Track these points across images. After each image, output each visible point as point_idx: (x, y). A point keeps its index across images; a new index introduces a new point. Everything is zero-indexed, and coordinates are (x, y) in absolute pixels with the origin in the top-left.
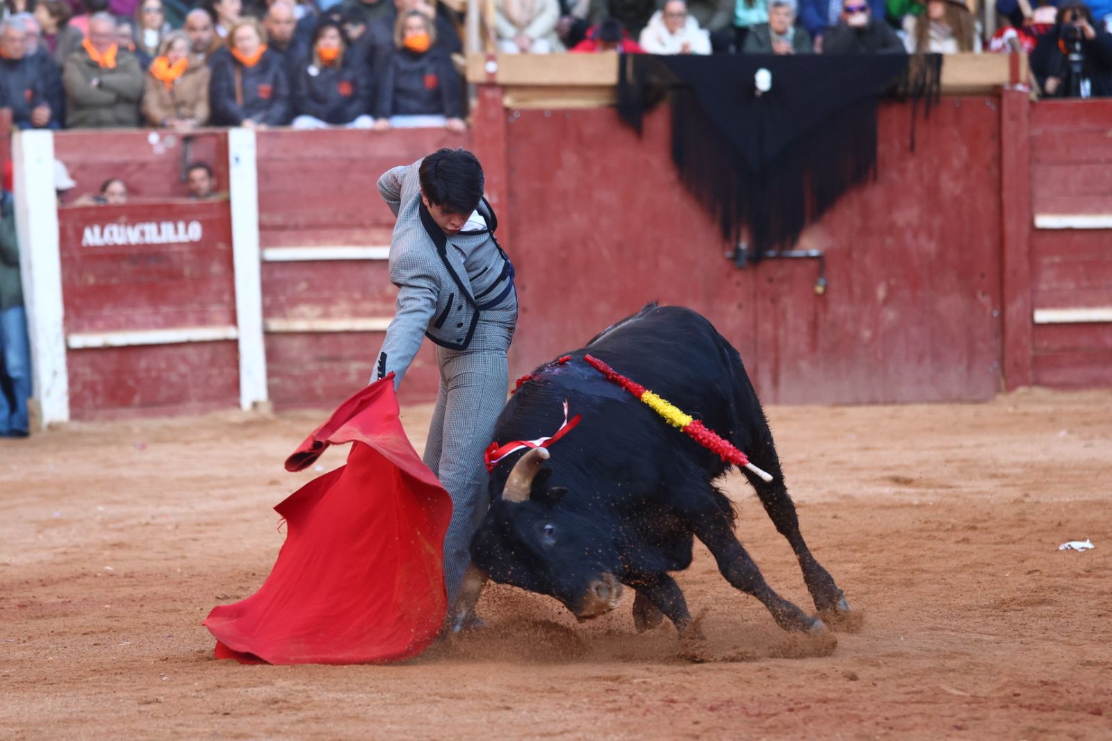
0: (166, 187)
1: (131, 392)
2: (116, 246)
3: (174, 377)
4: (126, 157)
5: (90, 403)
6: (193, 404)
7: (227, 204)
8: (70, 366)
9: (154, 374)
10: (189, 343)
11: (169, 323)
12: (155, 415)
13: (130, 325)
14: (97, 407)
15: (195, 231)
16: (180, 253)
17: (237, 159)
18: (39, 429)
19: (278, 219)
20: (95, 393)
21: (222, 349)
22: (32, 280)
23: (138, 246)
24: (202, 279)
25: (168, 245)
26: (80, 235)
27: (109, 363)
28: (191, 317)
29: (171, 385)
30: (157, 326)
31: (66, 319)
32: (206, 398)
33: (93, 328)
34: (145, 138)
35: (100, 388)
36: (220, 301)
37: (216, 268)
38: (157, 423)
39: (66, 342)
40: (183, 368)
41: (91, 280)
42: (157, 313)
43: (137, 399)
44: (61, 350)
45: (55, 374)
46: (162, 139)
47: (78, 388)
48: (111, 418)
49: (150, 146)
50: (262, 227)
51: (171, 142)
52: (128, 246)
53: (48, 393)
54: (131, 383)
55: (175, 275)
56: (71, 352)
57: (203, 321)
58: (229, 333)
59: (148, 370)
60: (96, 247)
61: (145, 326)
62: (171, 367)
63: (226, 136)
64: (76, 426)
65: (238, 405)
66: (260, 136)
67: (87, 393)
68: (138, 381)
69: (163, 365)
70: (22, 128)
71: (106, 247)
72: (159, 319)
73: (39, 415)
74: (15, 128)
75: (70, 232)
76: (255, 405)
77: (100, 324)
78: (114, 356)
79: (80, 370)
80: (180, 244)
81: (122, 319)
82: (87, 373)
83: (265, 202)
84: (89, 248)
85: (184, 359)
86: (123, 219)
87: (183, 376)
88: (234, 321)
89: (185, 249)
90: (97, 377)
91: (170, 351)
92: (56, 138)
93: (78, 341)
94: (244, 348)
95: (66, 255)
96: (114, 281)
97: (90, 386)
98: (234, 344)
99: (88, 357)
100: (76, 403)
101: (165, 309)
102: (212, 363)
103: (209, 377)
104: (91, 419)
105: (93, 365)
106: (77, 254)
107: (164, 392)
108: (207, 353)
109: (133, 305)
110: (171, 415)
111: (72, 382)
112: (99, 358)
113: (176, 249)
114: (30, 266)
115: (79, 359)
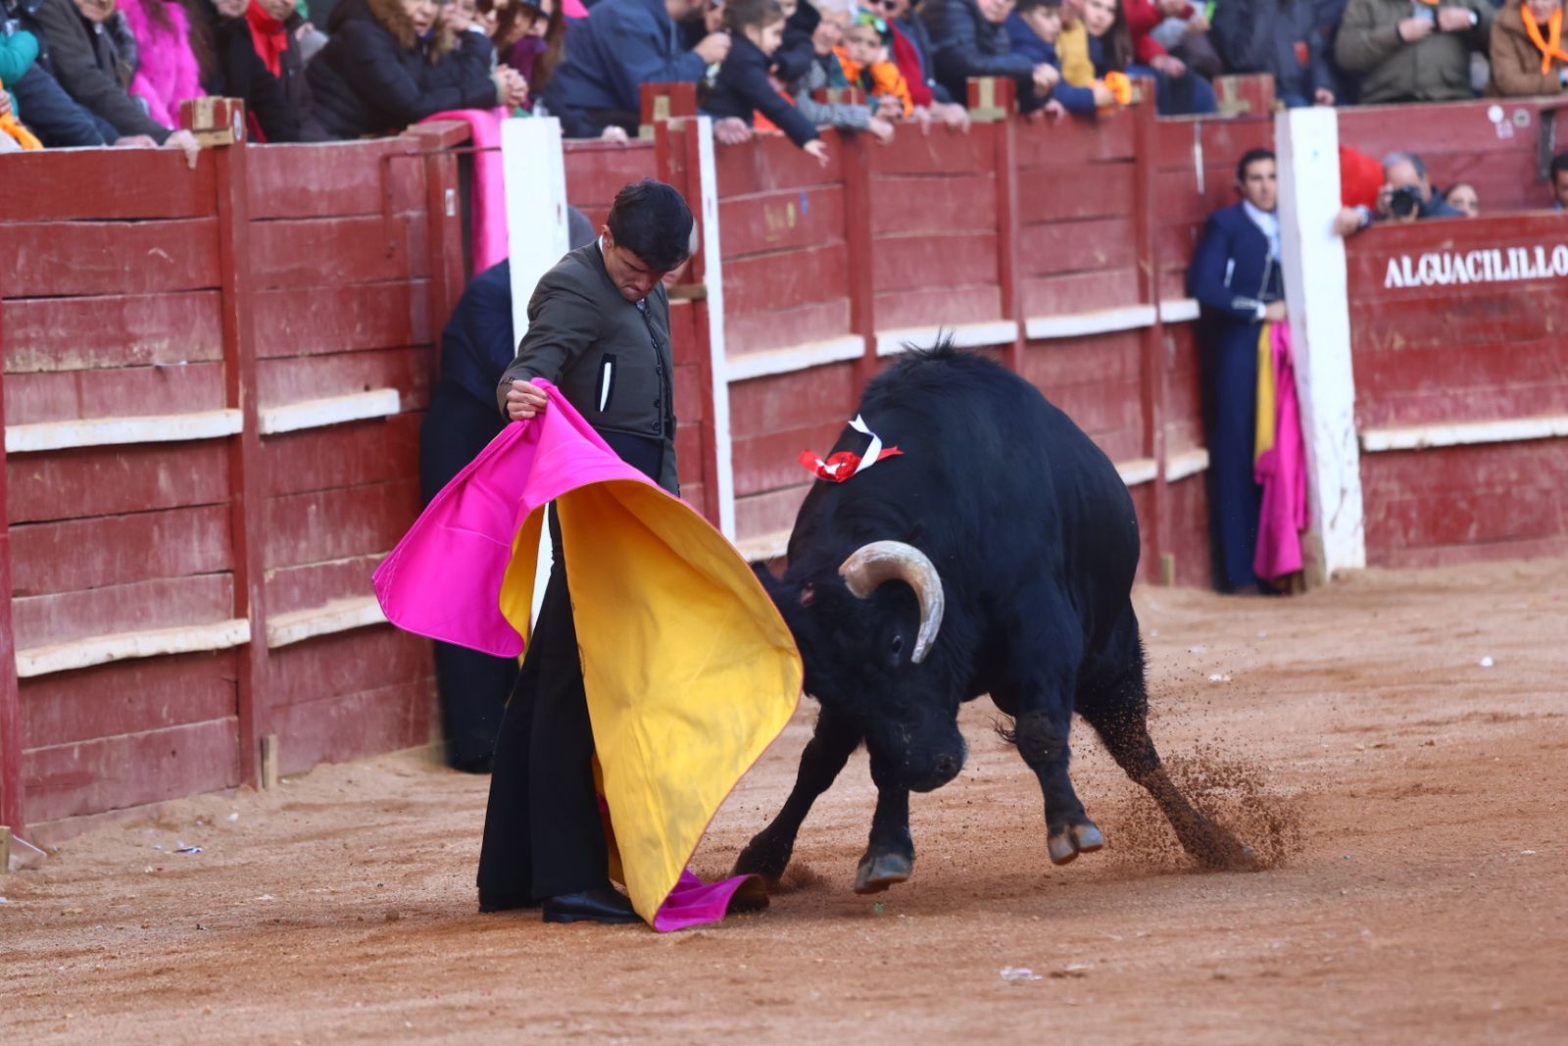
0: (1517, 193)
1: (1464, 521)
3: (1531, 495)
4: (1454, 146)
5: (1398, 538)
6: (1563, 538)
8: (1365, 479)
9: (1499, 490)
10: (1554, 439)
11: (1524, 409)
12: (1501, 557)
13: (1461, 412)
14: (1409, 545)
16: (1538, 295)
18: (1318, 582)
20: (1407, 525)
22: (1306, 343)
23: (1471, 284)
25: (1520, 283)
26: (1381, 271)
27: (1428, 475)
28: (1557, 396)
29: (1526, 508)
30: (1504, 414)
31: (1359, 404)
33: (1404, 420)
34: (1484, 114)
35: (1414, 514)
38: (1504, 569)
39: (1361, 441)
40: (1545, 481)
41: (1399, 343)
42: (1503, 393)
43: (1473, 531)
44: (1353, 453)
45: (1343, 492)
46: (1508, 114)
47: (1381, 515)
48: (1433, 563)
49: (1493, 125)
51: (1524, 118)
52: (1458, 286)
53: (1332, 524)
54: (1463, 505)
55: (1532, 332)
56: (1365, 455)
59: (1489, 484)
60: (1405, 289)
61: (1484, 415)
62: (1526, 479)
64: (1377, 575)
67: (1392, 523)
68: (1473, 502)
69: (1514, 476)
70: (1289, 105)
71: (1422, 287)
72: (1507, 403)
73: (1319, 557)
74: (1281, 104)
75: (1365, 267)
77: (1414, 412)
78: (1435, 462)
79: (1382, 486)
80: (1538, 281)
81: (1447, 404)
82: (1394, 492)
84: (1394, 289)
85: (1546, 465)
86: (1449, 244)
87: (1546, 493)
89: (1546, 288)
90: (1408, 496)
91: (1525, 452)
92: (1341, 118)
93: (1377, 440)
95: (1358, 303)
96: (1435, 342)
97: (1399, 511)
99: (1396, 466)
100: (1376, 538)
101: (1515, 386)
104: (1402, 564)
105: (1402, 477)
106: (1374, 302)
107: (1515, 519)
109: (1466, 383)
110: (1527, 556)
111: (1368, 507)
112: (1409, 465)
113: (1531, 288)
115: (1380, 469)
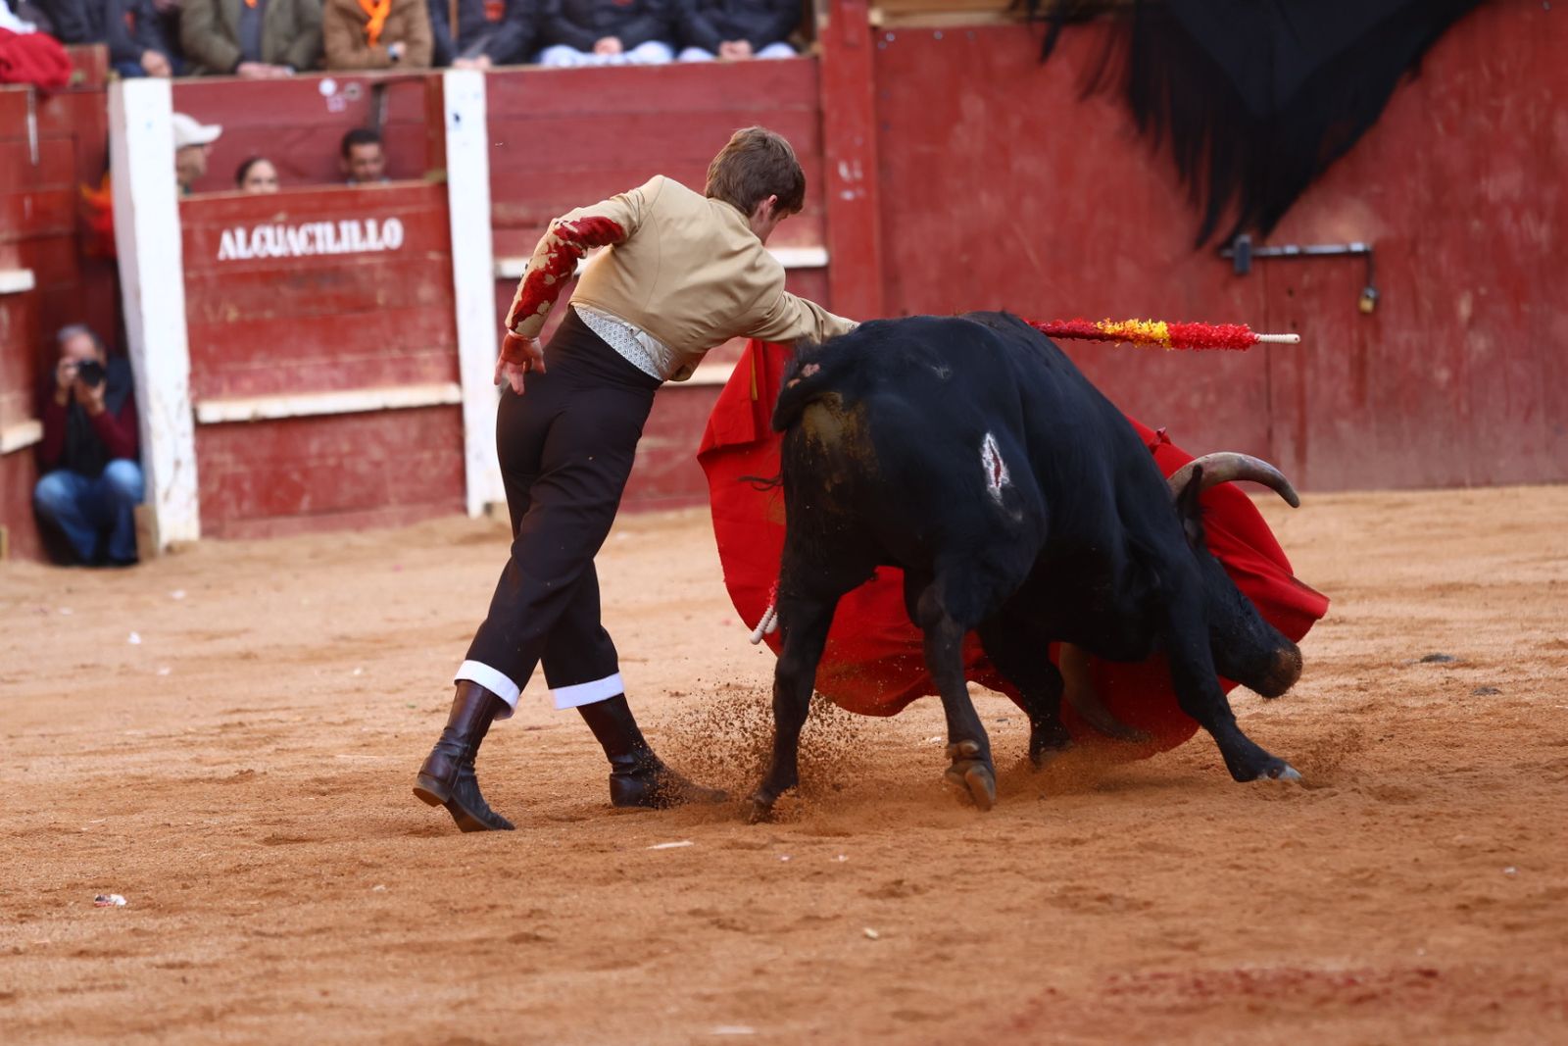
1: (296, 493)
2: (270, 259)
3: (362, 467)
4: (286, 120)
5: (232, 510)
6: (393, 510)
7: (443, 188)
8: (200, 451)
9: (332, 462)
10: (386, 412)
11: (357, 380)
12: (333, 528)
13: (293, 384)
14: (243, 517)
15: (393, 234)
16: (369, 268)
17: (457, 118)
18: (153, 551)
19: (523, 212)
20: (240, 496)
21: (436, 418)
22: (140, 315)
23: (304, 258)
24: (403, 310)
25: (352, 256)
26: (214, 242)
27: (262, 446)
28: (389, 370)
29: (357, 479)
30: (337, 386)
31: (194, 376)
32: (413, 499)
33: (238, 392)
34: (315, 86)
35: (247, 486)
36: (433, 344)
37: (427, 292)
38: (336, 541)
39: (195, 412)
40: (377, 453)
41: (233, 315)
42: (335, 365)
43: (305, 502)
44: (187, 425)
45: (177, 464)
46: (341, 86)
47: (215, 487)
48: (266, 534)
49: (323, 99)
50: (497, 225)
51: (355, 92)
52: (290, 259)
53: (167, 496)
54: (296, 477)
55: (363, 305)
56: (201, 428)
57: (407, 377)
58: (449, 394)
59: (322, 456)
60: (239, 262)
61: (316, 387)
62: (357, 451)
63: (440, 79)
64: (210, 547)
65: (463, 509)
66: (491, 80)
67: (227, 495)
68: (306, 473)
69: (346, 447)
70: (125, 75)
71: (255, 260)
72: (339, 375)
73: (152, 530)
74: (114, 75)
75: (199, 239)
76: (489, 508)
77: (247, 384)
78: (269, 434)
79: (216, 458)
80: (369, 254)
81: (281, 376)
82: (227, 462)
83: (500, 186)
84: (228, 262)
85: (377, 437)
86: (281, 217)
87: (377, 464)
88: (455, 376)
89: (378, 261)
90: (243, 469)
91: (357, 425)
92: (175, 89)
93: (212, 412)
94: (471, 416)
95: (192, 275)
96: (269, 314)
97: (233, 483)
98: (456, 410)
99: (230, 437)
100: (212, 512)
101: (347, 358)
102: (423, 443)
103: (418, 464)
104: (235, 536)
105: (236, 449)
106: (209, 273)
107: (347, 491)
108: (413, 427)
109: (299, 354)
110: (359, 528)
111: (203, 478)
112: (243, 437)
113: (363, 261)
114: (138, 295)
115: (214, 441)
